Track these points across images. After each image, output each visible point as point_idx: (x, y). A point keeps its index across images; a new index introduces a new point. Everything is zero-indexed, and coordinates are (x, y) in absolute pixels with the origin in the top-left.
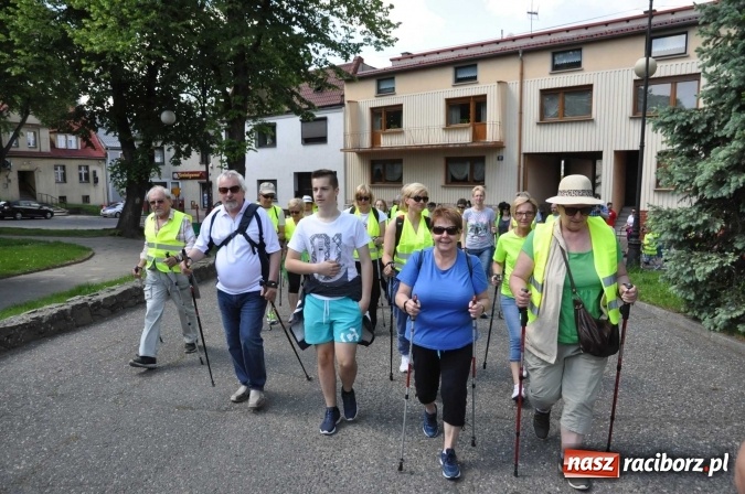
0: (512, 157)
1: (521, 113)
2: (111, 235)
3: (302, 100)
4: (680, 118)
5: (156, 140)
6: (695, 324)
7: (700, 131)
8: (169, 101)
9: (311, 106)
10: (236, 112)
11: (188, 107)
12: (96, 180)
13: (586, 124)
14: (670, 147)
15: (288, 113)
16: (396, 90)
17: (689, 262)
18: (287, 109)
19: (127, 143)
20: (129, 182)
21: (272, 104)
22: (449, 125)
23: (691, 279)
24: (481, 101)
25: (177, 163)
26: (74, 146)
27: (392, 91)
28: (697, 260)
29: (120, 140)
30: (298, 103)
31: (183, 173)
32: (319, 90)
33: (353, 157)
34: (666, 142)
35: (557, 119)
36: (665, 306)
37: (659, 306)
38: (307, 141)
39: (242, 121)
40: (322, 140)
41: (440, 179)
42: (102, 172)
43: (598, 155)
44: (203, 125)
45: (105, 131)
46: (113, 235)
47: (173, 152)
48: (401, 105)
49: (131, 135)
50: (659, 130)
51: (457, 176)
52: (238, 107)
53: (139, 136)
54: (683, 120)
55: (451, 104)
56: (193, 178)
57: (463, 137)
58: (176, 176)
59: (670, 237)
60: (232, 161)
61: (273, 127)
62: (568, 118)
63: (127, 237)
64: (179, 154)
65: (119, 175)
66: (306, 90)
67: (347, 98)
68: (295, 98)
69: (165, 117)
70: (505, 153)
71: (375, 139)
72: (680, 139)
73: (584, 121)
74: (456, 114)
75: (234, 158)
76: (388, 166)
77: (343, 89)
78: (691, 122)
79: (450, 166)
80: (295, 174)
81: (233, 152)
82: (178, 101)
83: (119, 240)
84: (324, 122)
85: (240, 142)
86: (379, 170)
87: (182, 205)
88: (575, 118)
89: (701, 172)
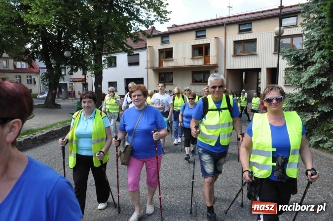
0: (222, 69)
1: (225, 51)
3: (128, 46)
4: (294, 53)
5: (62, 64)
7: (302, 59)
8: (68, 47)
9: (132, 48)
10: (98, 51)
11: (76, 49)
12: (35, 83)
13: (254, 56)
14: (290, 66)
15: (121, 52)
16: (170, 41)
18: (121, 50)
19: (49, 66)
20: (50, 83)
21: (114, 47)
22: (194, 57)
24: (207, 46)
25: (71, 74)
26: (24, 67)
27: (168, 42)
28: (302, 116)
29: (45, 64)
30: (126, 47)
31: (74, 79)
32: (135, 41)
33: (151, 71)
34: (288, 64)
35: (241, 54)
38: (130, 64)
39: (100, 56)
40: (137, 64)
41: (190, 81)
42: (38, 79)
43: (259, 70)
44: (83, 57)
45: (39, 60)
46: (43, 107)
47: (70, 69)
48: (172, 48)
49: (50, 62)
50: (285, 59)
51: (197, 79)
52: (99, 49)
53: (54, 63)
54: (295, 54)
55: (194, 47)
56: (79, 81)
57: (200, 62)
58: (71, 80)
59: (290, 106)
60: (96, 73)
61: (115, 58)
62: (246, 53)
63: (49, 108)
64: (72, 70)
65: (45, 80)
66: (129, 42)
67: (148, 45)
68: (124, 45)
69: (66, 54)
70: (218, 69)
71: (160, 63)
72: (294, 63)
73: (253, 55)
74: (197, 52)
75: (97, 72)
76: (167, 75)
77: (146, 41)
78: (299, 55)
79: (194, 75)
80: (125, 79)
81: (97, 70)
82: (72, 47)
83: (45, 109)
84: (138, 56)
85: (100, 65)
86: (162, 77)
87: (74, 93)
88: (250, 54)
89: (303, 77)
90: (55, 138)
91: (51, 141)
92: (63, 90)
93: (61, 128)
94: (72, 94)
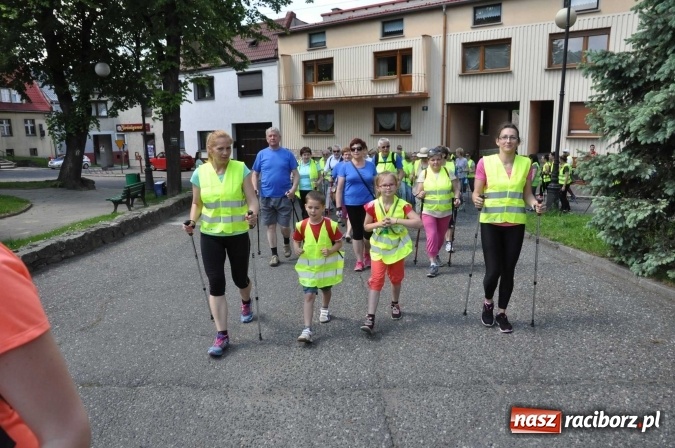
0: (436, 107)
1: (444, 65)
2: (52, 187)
3: (235, 52)
4: (613, 61)
5: (93, 93)
6: (622, 269)
7: (632, 75)
10: (168, 63)
11: (123, 60)
12: (43, 134)
13: (505, 76)
14: (600, 93)
15: (223, 66)
16: (327, 45)
17: (619, 208)
18: (223, 63)
19: (64, 97)
20: (69, 134)
21: (204, 55)
22: (377, 77)
23: (621, 225)
24: (406, 55)
25: (113, 114)
26: (18, 101)
27: (323, 45)
28: (628, 207)
29: (56, 92)
30: (230, 53)
31: (126, 125)
32: (254, 44)
33: (287, 109)
34: (595, 87)
35: (478, 71)
36: (590, 251)
37: (583, 250)
38: (244, 93)
39: (175, 73)
40: (258, 92)
41: (369, 128)
43: (515, 105)
45: (41, 84)
46: (55, 186)
47: (110, 104)
48: (332, 59)
49: (67, 88)
50: (590, 75)
51: (385, 126)
52: (170, 58)
53: (75, 89)
54: (615, 64)
55: (379, 57)
56: (136, 130)
57: (390, 89)
58: (119, 128)
59: (599, 184)
60: (167, 112)
61: (211, 80)
62: (489, 70)
63: (69, 189)
64: (116, 106)
65: (56, 128)
66: (240, 43)
67: (280, 52)
68: (227, 50)
69: (100, 69)
70: (429, 104)
71: (307, 91)
72: (611, 83)
73: (503, 73)
74: (384, 67)
75: (169, 109)
76: (321, 117)
77: (276, 44)
78: (624, 66)
79: (378, 116)
80: (233, 125)
81: (168, 104)
82: (115, 54)
83: (60, 191)
84: (259, 75)
85: (173, 94)
86: (312, 121)
87: (127, 156)
88: (495, 70)
89: (633, 117)
90: (67, 258)
91: (57, 266)
92: (102, 150)
93: (82, 234)
94: (121, 159)
